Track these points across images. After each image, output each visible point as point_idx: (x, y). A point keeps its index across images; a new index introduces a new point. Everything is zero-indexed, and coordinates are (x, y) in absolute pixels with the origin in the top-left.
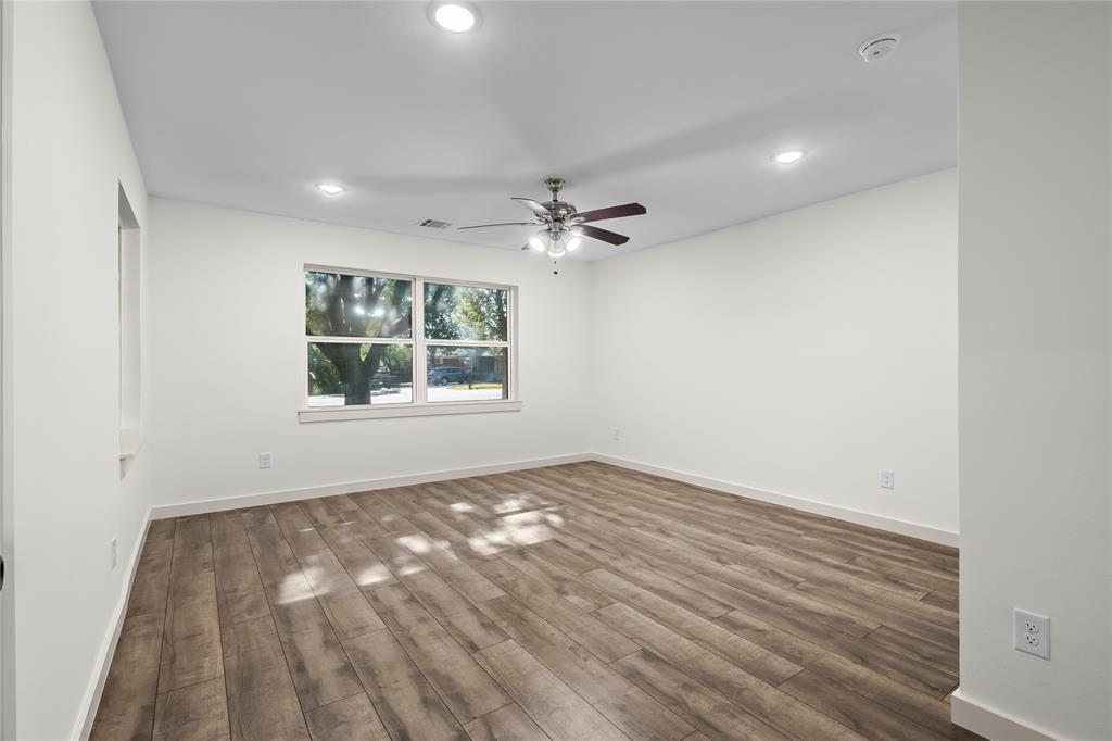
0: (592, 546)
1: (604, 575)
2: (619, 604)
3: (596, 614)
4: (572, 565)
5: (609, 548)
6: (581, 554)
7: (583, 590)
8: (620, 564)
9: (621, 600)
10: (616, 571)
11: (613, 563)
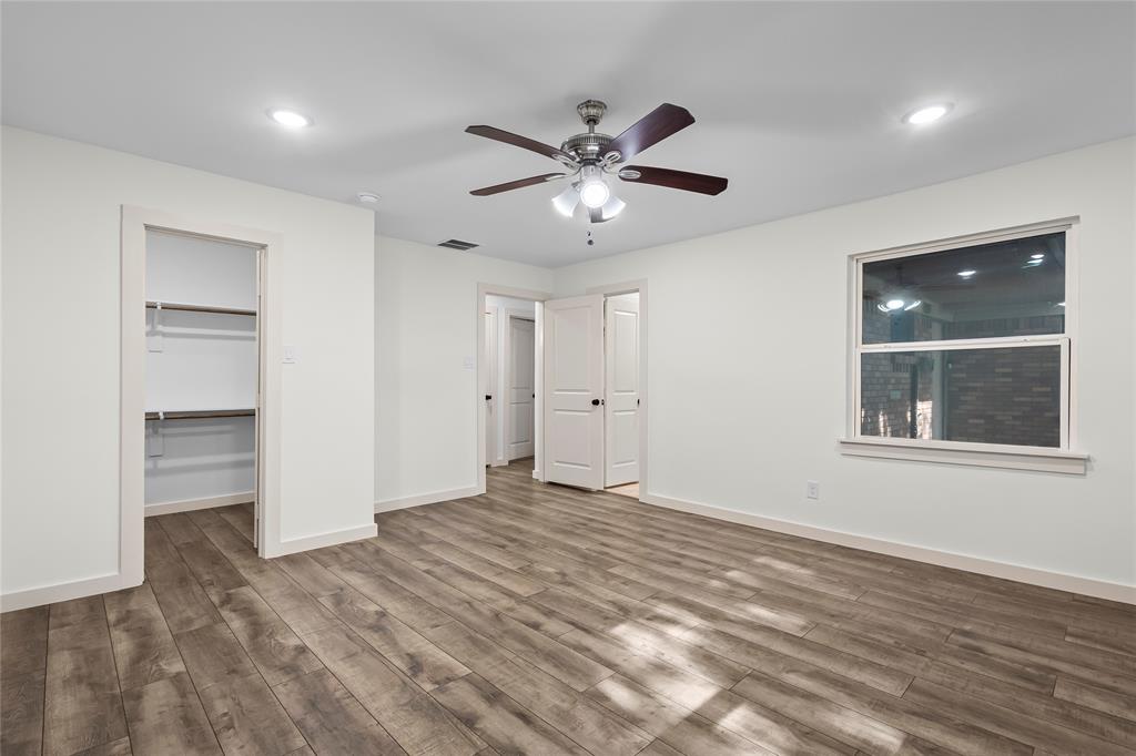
0: (536, 626)
1: (523, 590)
2: (514, 568)
3: (531, 561)
4: (558, 599)
5: (514, 625)
6: (549, 614)
7: (544, 577)
8: (505, 602)
9: (512, 571)
10: (510, 594)
11: (512, 603)
